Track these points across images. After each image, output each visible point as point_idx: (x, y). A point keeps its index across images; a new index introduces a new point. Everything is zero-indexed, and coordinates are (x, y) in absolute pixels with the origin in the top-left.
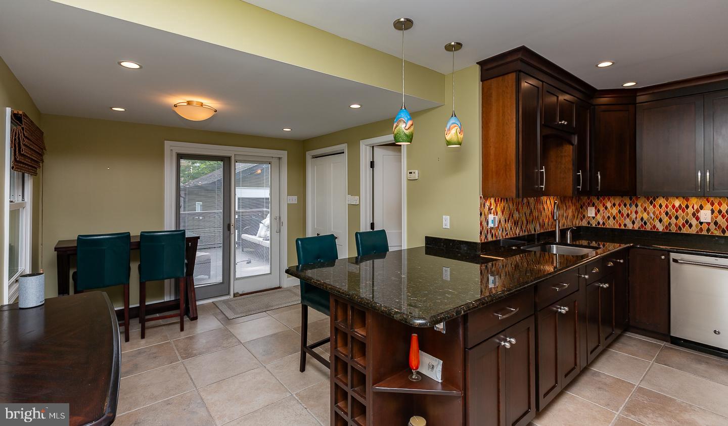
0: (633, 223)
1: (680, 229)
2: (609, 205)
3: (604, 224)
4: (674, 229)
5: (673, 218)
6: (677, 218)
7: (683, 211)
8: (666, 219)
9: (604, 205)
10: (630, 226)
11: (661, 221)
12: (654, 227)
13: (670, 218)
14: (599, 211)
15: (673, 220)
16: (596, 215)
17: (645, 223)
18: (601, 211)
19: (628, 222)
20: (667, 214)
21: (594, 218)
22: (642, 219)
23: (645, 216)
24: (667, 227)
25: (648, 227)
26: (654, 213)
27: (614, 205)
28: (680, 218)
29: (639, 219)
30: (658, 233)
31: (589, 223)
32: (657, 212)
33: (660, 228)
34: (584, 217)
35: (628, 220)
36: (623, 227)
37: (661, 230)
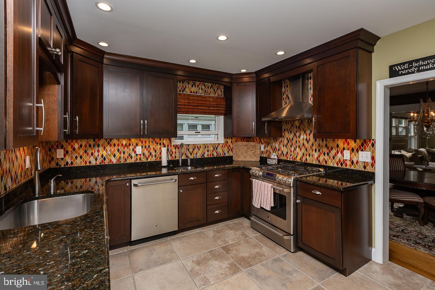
0: (96, 159)
1: (126, 160)
2: (76, 146)
3: (72, 163)
4: (122, 161)
5: (122, 153)
6: (124, 153)
7: (128, 148)
8: (118, 154)
9: (72, 147)
10: (94, 163)
11: (114, 156)
12: (111, 160)
13: (120, 153)
14: (67, 152)
15: (122, 155)
16: (65, 156)
17: (105, 159)
18: (70, 152)
19: (92, 159)
20: (118, 150)
21: (62, 159)
22: (102, 156)
23: (105, 153)
24: (118, 160)
25: (107, 162)
26: (110, 150)
27: (81, 146)
28: (126, 153)
29: (100, 156)
30: (114, 165)
31: (57, 164)
32: (113, 150)
33: (114, 161)
34: (53, 159)
35: (92, 158)
36: (88, 164)
37: (115, 163)
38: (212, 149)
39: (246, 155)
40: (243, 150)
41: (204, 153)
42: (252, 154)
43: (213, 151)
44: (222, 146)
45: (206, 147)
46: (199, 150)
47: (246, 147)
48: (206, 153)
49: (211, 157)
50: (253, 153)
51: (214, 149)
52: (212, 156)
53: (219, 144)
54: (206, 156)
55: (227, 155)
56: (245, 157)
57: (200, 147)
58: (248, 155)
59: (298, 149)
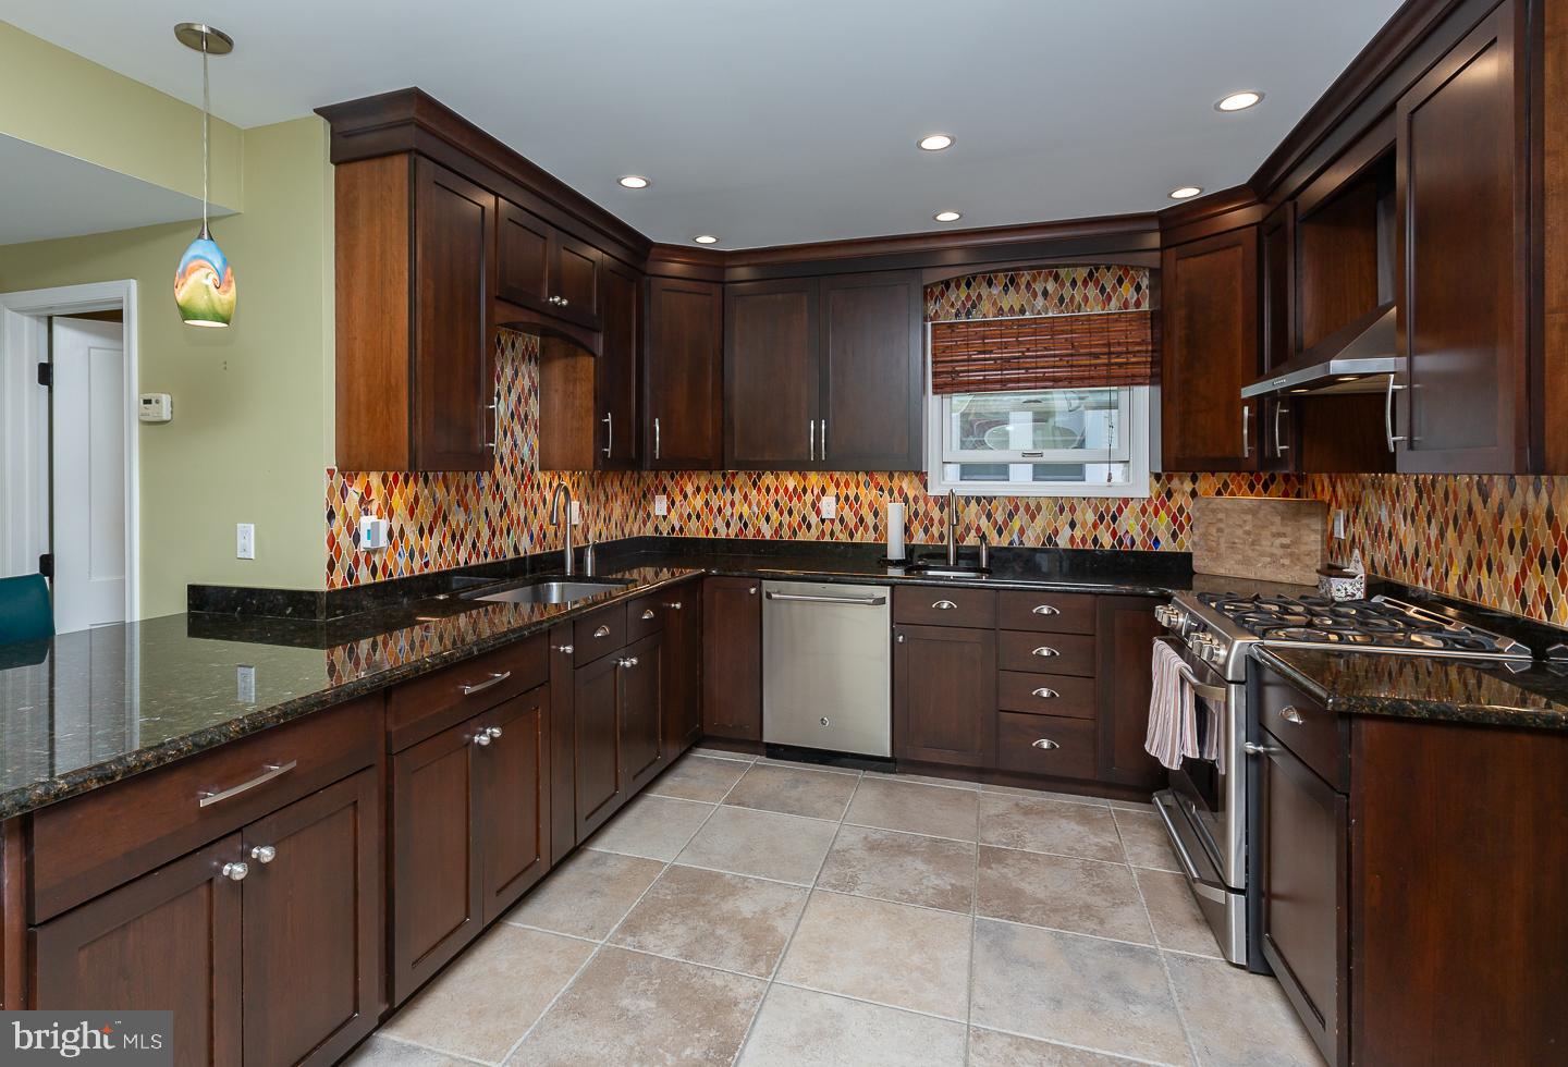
0: (728, 525)
1: (795, 533)
2: (689, 489)
3: (681, 529)
4: (786, 535)
5: (786, 513)
6: (790, 512)
7: (799, 499)
8: (775, 515)
9: (681, 490)
10: (722, 533)
11: (768, 519)
12: (759, 531)
13: (781, 514)
14: (673, 503)
15: (786, 518)
16: (669, 511)
17: (746, 525)
18: (677, 503)
19: (719, 523)
20: (777, 505)
21: (665, 517)
22: (741, 517)
23: (745, 510)
24: (776, 531)
25: (750, 534)
26: (759, 503)
27: (698, 489)
28: (795, 512)
29: (736, 517)
30: (764, 543)
31: (656, 529)
32: (763, 503)
33: (768, 533)
34: (649, 515)
35: (719, 519)
36: (711, 535)
37: (768, 538)
38: (1091, 517)
39: (1250, 553)
40: (1239, 532)
41: (1056, 532)
42: (1279, 552)
43: (1095, 526)
44: (1144, 511)
45: (1062, 510)
46: (1033, 518)
47: (1249, 517)
48: (1066, 532)
49: (1087, 547)
50: (1283, 546)
51: (1102, 518)
52: (1089, 546)
53: (1126, 501)
54: (1063, 542)
55: (1167, 545)
56: (1246, 561)
57: (1039, 508)
58: (1262, 555)
59: (1451, 534)
